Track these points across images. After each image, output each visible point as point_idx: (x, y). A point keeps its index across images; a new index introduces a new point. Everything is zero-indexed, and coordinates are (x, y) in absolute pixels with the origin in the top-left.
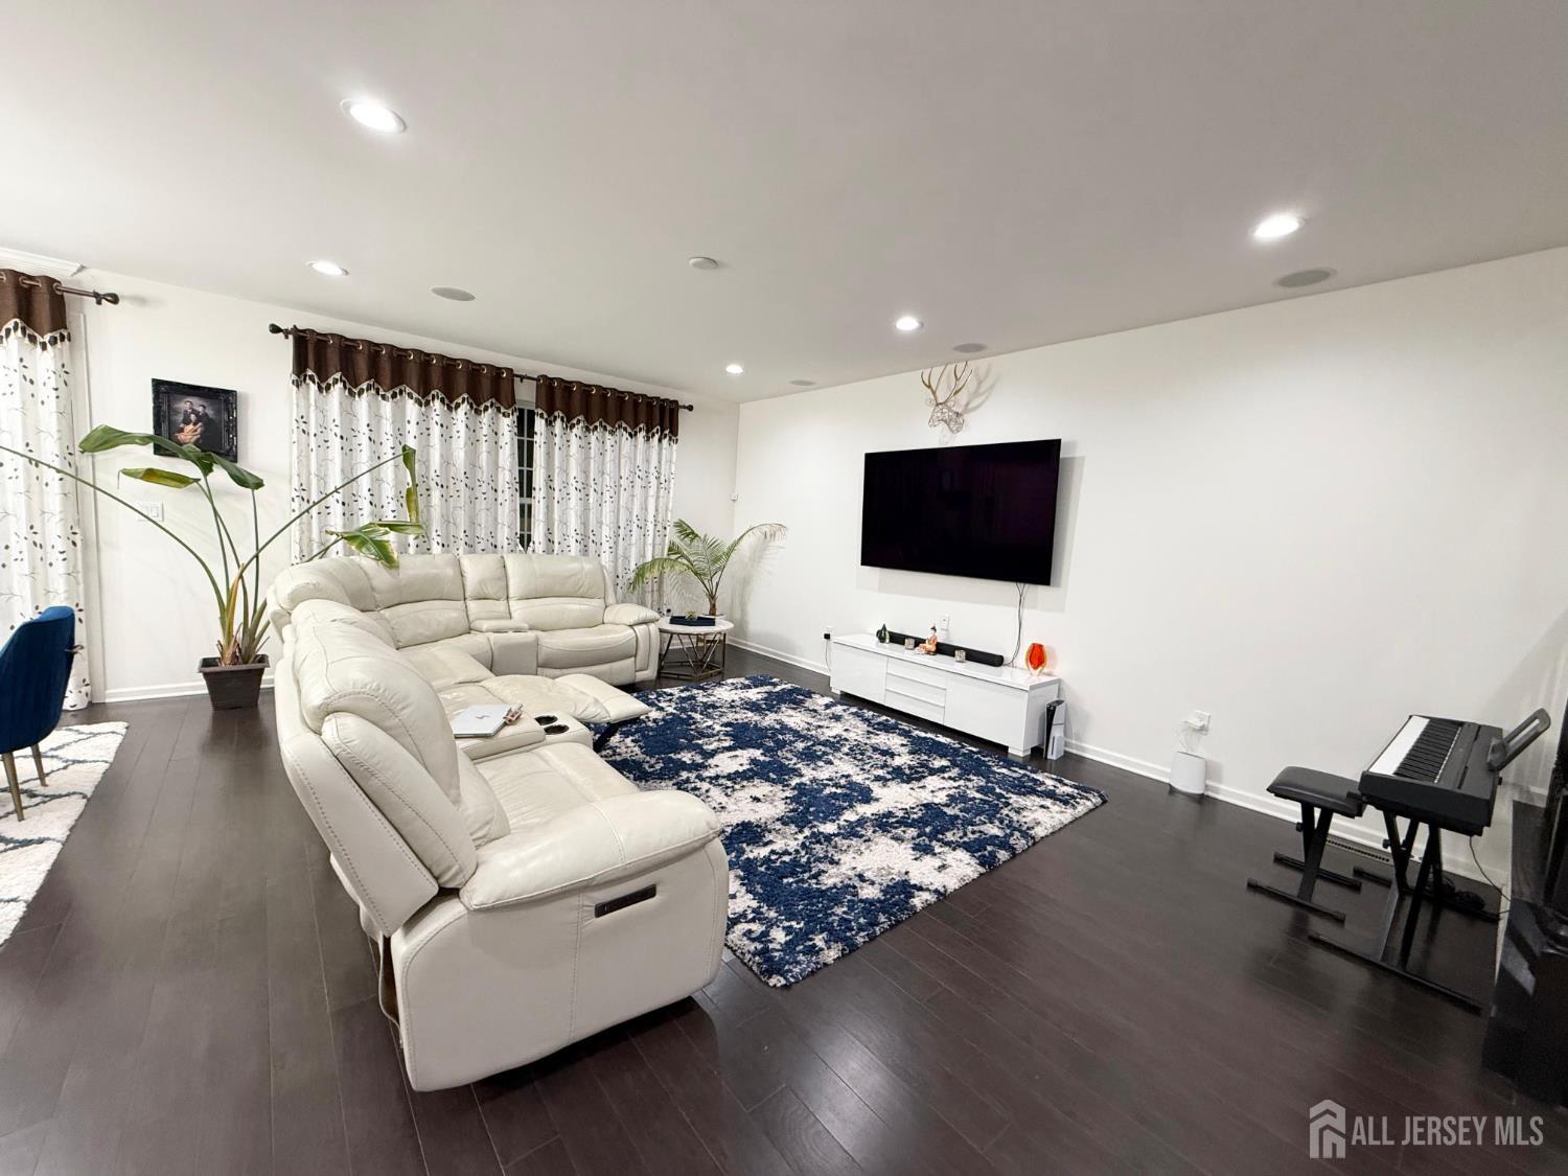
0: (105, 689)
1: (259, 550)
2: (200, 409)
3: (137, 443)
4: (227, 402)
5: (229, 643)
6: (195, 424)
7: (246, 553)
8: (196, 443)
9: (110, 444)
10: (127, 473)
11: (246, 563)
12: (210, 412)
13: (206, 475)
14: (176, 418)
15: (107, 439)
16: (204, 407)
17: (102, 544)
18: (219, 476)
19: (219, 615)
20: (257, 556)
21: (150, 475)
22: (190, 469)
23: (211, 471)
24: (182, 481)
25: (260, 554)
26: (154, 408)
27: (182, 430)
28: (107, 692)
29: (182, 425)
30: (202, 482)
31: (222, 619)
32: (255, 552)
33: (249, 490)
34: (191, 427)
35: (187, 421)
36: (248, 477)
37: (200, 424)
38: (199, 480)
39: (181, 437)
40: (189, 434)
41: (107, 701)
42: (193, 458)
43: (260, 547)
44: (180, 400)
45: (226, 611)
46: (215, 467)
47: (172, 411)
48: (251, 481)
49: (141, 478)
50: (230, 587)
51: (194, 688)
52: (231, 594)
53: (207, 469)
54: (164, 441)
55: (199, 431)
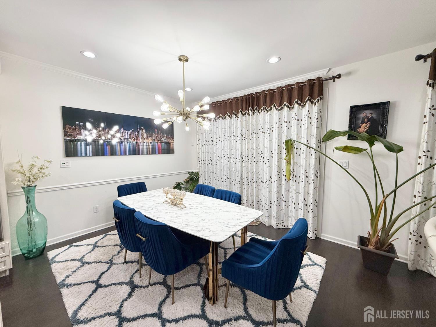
0: (321, 233)
1: (397, 187)
2: (370, 115)
3: (342, 136)
4: (384, 108)
5: (374, 235)
6: (366, 123)
7: (389, 188)
8: (366, 132)
9: (332, 138)
10: (337, 148)
11: (388, 193)
12: (374, 116)
13: (371, 147)
14: (358, 121)
15: (332, 135)
16: (372, 114)
17: (326, 177)
18: (379, 147)
19: (370, 219)
20: (395, 191)
21: (346, 149)
22: (363, 144)
23: (374, 144)
24: (358, 150)
25: (397, 190)
26: (349, 119)
27: (360, 127)
28: (322, 234)
29: (361, 125)
30: (369, 150)
31: (372, 220)
32: (394, 188)
33: (395, 154)
34: (365, 124)
35: (363, 123)
36: (394, 146)
37: (369, 122)
38: (367, 149)
39: (360, 130)
40: (363, 128)
41: (322, 238)
42: (366, 139)
43: (398, 186)
44: (361, 113)
45: (374, 218)
46: (376, 143)
47: (357, 119)
48: (396, 148)
49: (342, 151)
50: (378, 205)
51: (353, 244)
52: (378, 209)
53: (371, 144)
54: (353, 133)
55: (368, 126)
